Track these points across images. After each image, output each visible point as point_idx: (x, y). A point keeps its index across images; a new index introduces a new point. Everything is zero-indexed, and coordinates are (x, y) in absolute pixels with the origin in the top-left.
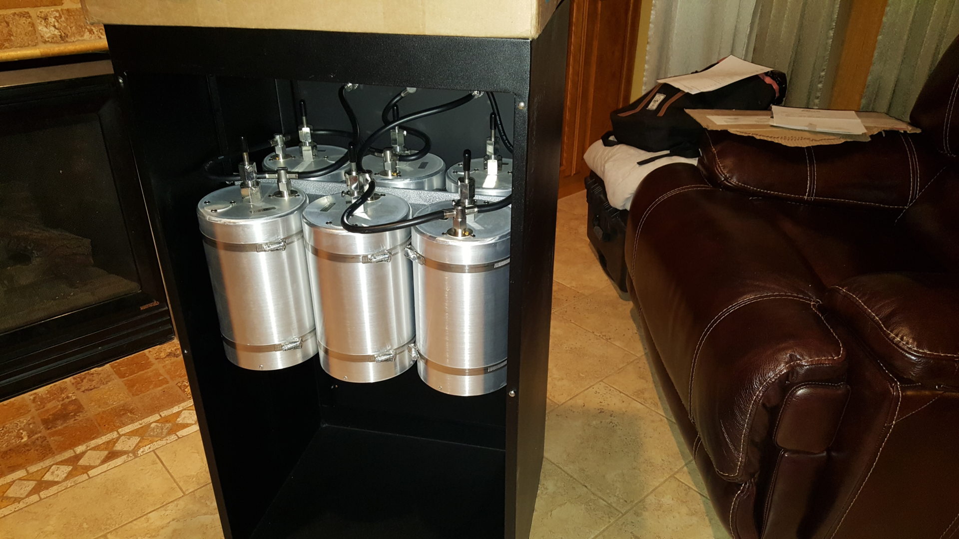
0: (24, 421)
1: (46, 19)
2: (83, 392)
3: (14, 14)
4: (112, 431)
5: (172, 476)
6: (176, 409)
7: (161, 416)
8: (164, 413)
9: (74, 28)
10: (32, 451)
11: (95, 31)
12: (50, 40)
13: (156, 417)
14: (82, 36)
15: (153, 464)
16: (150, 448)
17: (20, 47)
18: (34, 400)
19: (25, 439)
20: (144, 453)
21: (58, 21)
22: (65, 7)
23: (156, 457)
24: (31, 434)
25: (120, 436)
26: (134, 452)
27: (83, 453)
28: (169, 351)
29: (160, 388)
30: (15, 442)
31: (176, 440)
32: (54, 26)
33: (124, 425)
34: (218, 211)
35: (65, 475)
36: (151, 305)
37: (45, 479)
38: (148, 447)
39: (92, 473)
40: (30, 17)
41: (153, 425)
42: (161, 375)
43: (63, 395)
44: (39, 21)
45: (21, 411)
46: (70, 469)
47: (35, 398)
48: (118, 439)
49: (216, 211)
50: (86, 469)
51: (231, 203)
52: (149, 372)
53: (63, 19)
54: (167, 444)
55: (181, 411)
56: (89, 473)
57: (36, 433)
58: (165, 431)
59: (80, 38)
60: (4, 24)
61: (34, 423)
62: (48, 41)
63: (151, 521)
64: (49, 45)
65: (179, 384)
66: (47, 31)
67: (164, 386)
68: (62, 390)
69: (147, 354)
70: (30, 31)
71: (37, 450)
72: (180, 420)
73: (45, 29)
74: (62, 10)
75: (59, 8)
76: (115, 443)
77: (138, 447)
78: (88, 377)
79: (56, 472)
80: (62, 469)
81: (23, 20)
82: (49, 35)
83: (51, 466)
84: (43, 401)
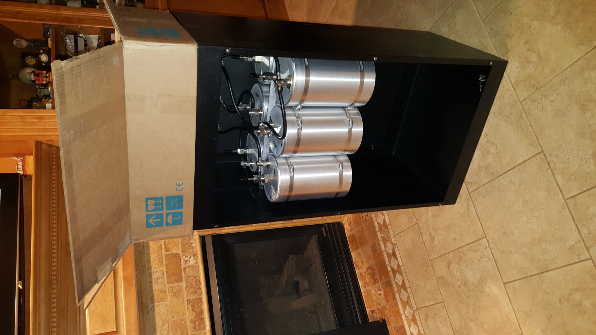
0: (373, 292)
1: (186, 261)
2: (363, 265)
3: (184, 273)
4: (382, 254)
5: (408, 229)
6: (376, 224)
7: (378, 231)
8: (377, 230)
9: (190, 250)
10: (387, 289)
11: (192, 242)
12: (196, 260)
13: (379, 234)
14: (194, 247)
15: (401, 237)
16: (393, 238)
17: (199, 273)
18: (365, 287)
19: (382, 292)
20: (395, 240)
21: (187, 256)
22: (181, 253)
23: (397, 235)
24: (380, 290)
25: (385, 250)
26: (394, 245)
27: (391, 267)
28: (348, 225)
29: (365, 231)
30: (382, 296)
31: (391, 225)
32: (190, 258)
33: (380, 248)
34: (274, 193)
35: (400, 276)
36: (324, 231)
37: (401, 285)
38: (392, 238)
39: (401, 264)
40: (185, 267)
41: (382, 235)
42: (359, 230)
43: (364, 274)
44: (187, 264)
45: (369, 293)
46: (398, 274)
47: (363, 287)
48: (387, 252)
49: (274, 194)
50: (399, 266)
51: (271, 187)
52: (357, 235)
53: (186, 254)
54: (392, 229)
55: (377, 222)
56: (401, 265)
57: (380, 287)
58: (386, 230)
59: (195, 248)
60: (189, 278)
61: (375, 288)
62: (196, 261)
63: (427, 240)
64: (198, 261)
65: (364, 222)
66: (192, 262)
67: (364, 228)
68: (361, 275)
69: (349, 235)
70: (192, 268)
71: (387, 287)
72: (382, 223)
73: (191, 262)
74: (182, 254)
75: (181, 255)
76: (388, 253)
77: (392, 243)
78: (356, 262)
79: (399, 280)
80: (398, 277)
81: (187, 270)
82: (193, 260)
83: (395, 282)
84: (365, 283)
